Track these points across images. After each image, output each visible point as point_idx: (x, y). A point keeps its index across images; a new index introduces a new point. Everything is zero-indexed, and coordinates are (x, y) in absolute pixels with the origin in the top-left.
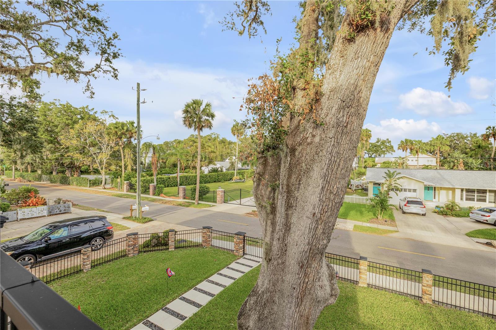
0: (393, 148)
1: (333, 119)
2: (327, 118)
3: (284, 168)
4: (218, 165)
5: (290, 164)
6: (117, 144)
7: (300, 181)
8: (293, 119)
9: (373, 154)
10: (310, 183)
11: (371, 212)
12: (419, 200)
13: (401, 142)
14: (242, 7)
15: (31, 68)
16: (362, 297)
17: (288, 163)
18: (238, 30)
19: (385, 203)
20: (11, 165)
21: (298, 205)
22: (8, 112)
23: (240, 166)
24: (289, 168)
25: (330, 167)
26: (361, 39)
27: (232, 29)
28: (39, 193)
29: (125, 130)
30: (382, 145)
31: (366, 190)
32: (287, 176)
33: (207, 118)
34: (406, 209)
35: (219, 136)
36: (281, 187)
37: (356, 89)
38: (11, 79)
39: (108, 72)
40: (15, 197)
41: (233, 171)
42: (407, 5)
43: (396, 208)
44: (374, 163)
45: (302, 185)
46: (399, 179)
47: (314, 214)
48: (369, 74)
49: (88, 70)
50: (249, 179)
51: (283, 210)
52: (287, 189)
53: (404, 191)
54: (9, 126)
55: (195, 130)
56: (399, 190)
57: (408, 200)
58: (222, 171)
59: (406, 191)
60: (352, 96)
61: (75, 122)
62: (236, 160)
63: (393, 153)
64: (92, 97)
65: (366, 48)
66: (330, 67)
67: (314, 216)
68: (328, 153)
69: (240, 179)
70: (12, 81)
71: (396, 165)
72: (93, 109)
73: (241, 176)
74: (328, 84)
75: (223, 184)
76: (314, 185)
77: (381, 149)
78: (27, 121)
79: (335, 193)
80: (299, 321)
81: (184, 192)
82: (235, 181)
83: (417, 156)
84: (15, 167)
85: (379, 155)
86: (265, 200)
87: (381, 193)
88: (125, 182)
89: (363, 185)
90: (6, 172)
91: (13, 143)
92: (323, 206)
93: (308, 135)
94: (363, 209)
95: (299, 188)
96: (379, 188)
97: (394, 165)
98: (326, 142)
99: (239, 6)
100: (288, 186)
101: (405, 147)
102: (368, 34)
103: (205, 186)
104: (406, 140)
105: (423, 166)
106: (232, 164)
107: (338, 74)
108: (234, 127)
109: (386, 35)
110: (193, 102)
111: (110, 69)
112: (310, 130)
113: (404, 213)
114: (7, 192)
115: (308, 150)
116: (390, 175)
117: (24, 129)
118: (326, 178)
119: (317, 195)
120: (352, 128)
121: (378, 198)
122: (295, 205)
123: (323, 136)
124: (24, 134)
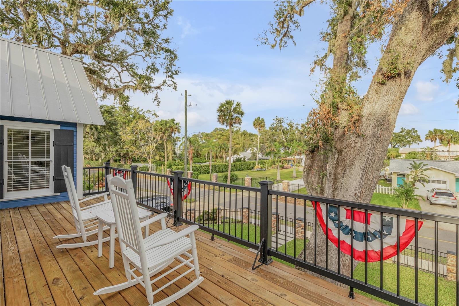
0: (420, 138)
1: (370, 133)
2: (366, 131)
3: (332, 162)
4: (241, 155)
5: (337, 160)
6: (162, 138)
7: (344, 171)
8: (337, 130)
9: (396, 144)
10: (353, 173)
11: (395, 201)
12: (449, 192)
13: (429, 132)
14: (275, 26)
15: (124, 88)
16: (388, 270)
17: (336, 160)
18: (270, 44)
19: (410, 193)
21: (342, 188)
23: (260, 156)
24: (337, 163)
25: (368, 163)
26: (390, 83)
27: (266, 43)
29: (168, 127)
30: (407, 135)
31: (390, 180)
32: (334, 169)
33: (237, 115)
34: (433, 200)
35: (240, 129)
36: (328, 176)
37: (387, 114)
38: (104, 94)
39: (171, 86)
41: (255, 161)
42: (424, 58)
43: (422, 198)
44: (398, 153)
45: (346, 175)
46: (426, 171)
47: (356, 193)
48: (396, 104)
49: (157, 85)
50: (269, 168)
51: (330, 191)
52: (334, 177)
53: (432, 183)
55: (227, 125)
56: (427, 182)
57: (436, 191)
58: (244, 161)
59: (435, 183)
60: (384, 119)
61: (129, 121)
62: (258, 151)
63: (420, 143)
64: (158, 105)
65: (394, 88)
66: (368, 99)
67: (355, 195)
68: (366, 154)
69: (261, 168)
71: (423, 155)
72: (142, 109)
73: (262, 165)
74: (367, 110)
75: (246, 172)
76: (356, 175)
77: (406, 139)
79: (371, 180)
80: (343, 267)
81: (217, 179)
82: (256, 170)
83: (448, 147)
85: (404, 146)
86: (315, 184)
87: (406, 184)
88: (168, 169)
89: (386, 175)
92: (362, 188)
93: (352, 142)
94: (386, 199)
95: (344, 176)
96: (404, 179)
97: (421, 155)
98: (365, 146)
99: (272, 25)
100: (335, 174)
101: (433, 137)
102: (395, 80)
103: (234, 174)
104: (435, 130)
105: (456, 156)
106: (254, 154)
107: (374, 104)
108: (255, 120)
109: (408, 80)
110: (225, 102)
111: (172, 83)
112: (354, 139)
113: (432, 204)
115: (352, 152)
116: (415, 167)
118: (365, 170)
119: (358, 181)
120: (384, 138)
121: (402, 189)
122: (340, 188)
123: (363, 143)
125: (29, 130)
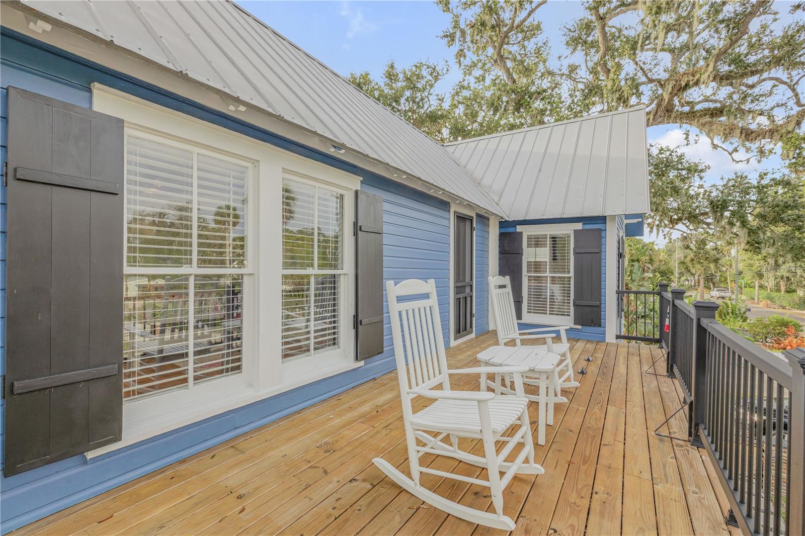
15: (797, 116)
20: (754, 280)
22: (755, 199)
28: (802, 331)
38: (761, 146)
40: (761, 331)
54: (757, 220)
70: (763, 149)
78: (787, 207)
84: (759, 282)
90: (745, 290)
91: (763, 245)
114: (750, 320)
117: (781, 220)
124: (780, 229)
125: (547, 235)
